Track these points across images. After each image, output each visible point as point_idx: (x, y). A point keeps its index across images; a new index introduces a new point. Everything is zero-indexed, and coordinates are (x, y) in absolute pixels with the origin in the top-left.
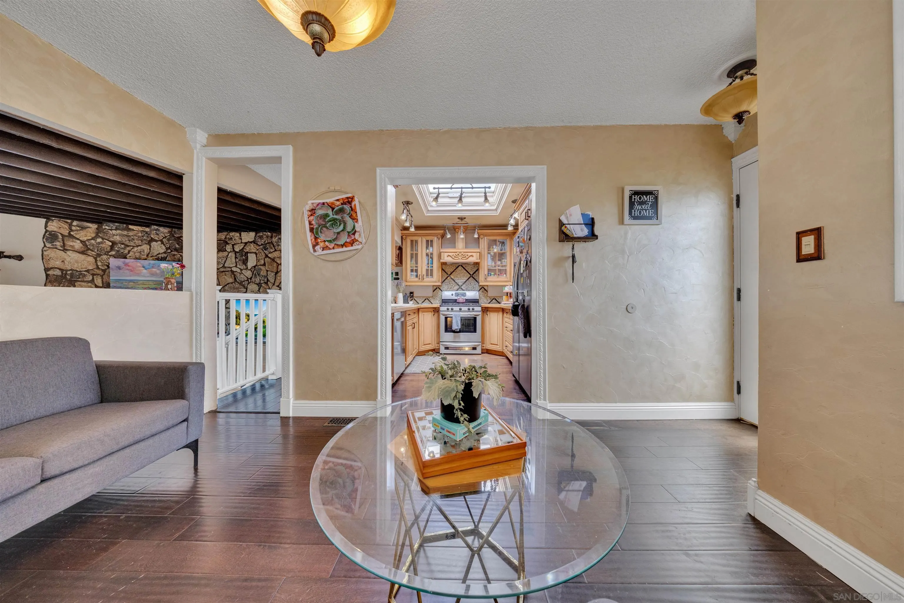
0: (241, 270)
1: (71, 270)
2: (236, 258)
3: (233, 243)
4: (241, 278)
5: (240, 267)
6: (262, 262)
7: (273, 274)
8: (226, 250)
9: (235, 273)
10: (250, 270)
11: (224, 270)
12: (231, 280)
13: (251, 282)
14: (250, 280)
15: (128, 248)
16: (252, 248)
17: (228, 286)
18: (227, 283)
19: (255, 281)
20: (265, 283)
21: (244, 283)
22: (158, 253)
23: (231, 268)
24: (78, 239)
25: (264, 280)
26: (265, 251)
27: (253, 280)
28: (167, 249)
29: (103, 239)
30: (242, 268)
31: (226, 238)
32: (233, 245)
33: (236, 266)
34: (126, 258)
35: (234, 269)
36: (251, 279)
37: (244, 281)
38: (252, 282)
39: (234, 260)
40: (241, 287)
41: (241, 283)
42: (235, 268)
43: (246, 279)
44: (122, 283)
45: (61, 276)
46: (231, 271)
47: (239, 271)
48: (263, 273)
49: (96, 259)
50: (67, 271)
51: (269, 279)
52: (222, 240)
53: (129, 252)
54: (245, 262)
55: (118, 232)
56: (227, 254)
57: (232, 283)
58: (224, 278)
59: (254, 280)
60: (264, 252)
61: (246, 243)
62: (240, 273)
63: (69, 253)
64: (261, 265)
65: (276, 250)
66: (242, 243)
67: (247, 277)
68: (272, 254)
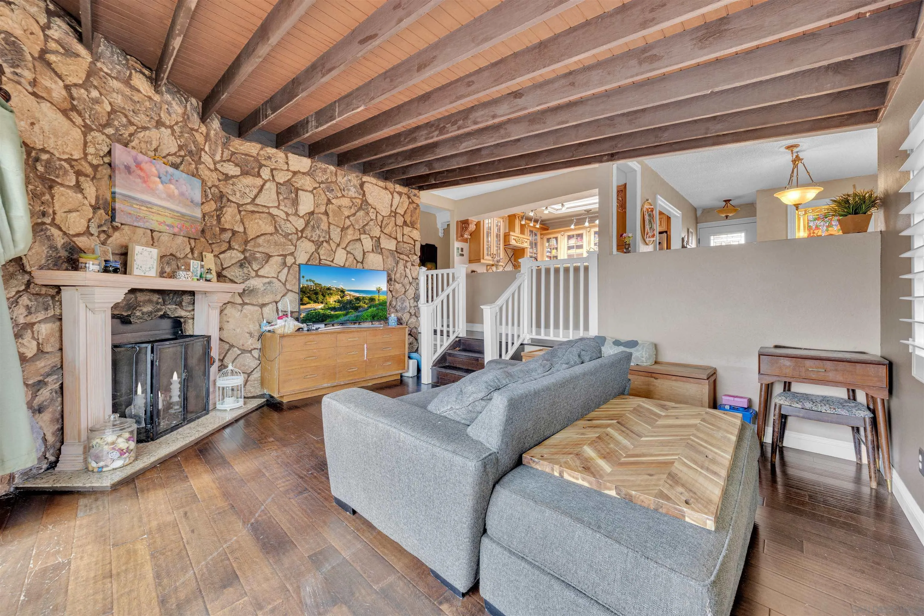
0: (287, 214)
2: (278, 193)
3: (273, 167)
4: (289, 228)
5: (286, 209)
6: (323, 209)
7: (338, 230)
8: (260, 176)
9: (277, 219)
10: (302, 217)
11: (255, 209)
12: (271, 229)
13: (302, 237)
14: (300, 234)
16: (306, 182)
17: (263, 238)
18: (262, 232)
19: (312, 236)
20: (326, 242)
21: (290, 237)
22: (168, 152)
23: (268, 207)
25: (324, 237)
26: (327, 193)
27: (308, 233)
30: (290, 212)
31: (259, 154)
32: (272, 170)
33: (278, 207)
35: (274, 211)
36: (302, 231)
37: (291, 234)
38: (306, 238)
39: (274, 196)
40: (290, 243)
41: (286, 236)
42: (276, 209)
43: (295, 231)
46: (269, 213)
47: (283, 216)
48: (324, 226)
51: (332, 236)
52: (253, 157)
54: (295, 202)
56: (262, 183)
57: (271, 234)
58: (256, 223)
59: (309, 235)
60: (326, 195)
61: (295, 173)
62: (284, 220)
64: (320, 213)
65: (345, 196)
66: (288, 170)
67: (296, 229)
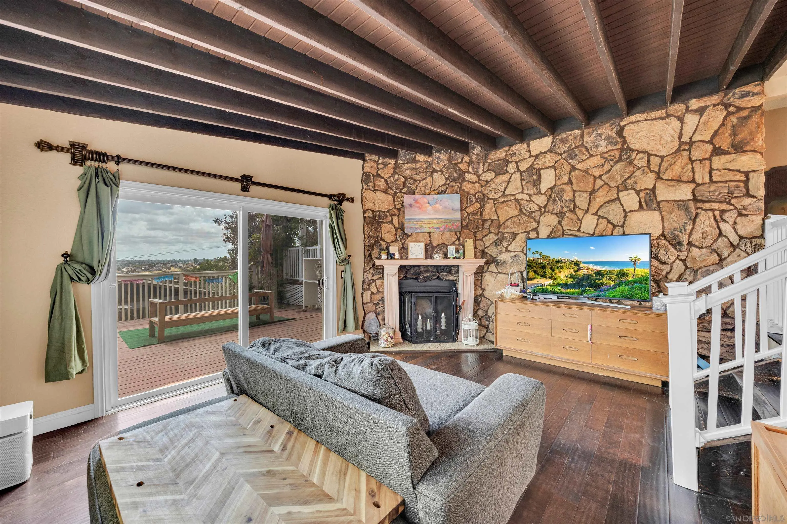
0: (530, 196)
1: (379, 211)
2: (522, 180)
3: (518, 160)
4: (532, 207)
5: (528, 192)
6: (566, 179)
7: (586, 195)
8: (507, 172)
9: (521, 202)
10: (545, 194)
11: (505, 199)
12: (516, 212)
13: (545, 212)
14: (543, 210)
15: (416, 183)
16: (549, 160)
17: (510, 220)
18: (510, 216)
19: (554, 209)
20: (571, 211)
21: (533, 215)
22: (438, 186)
23: (514, 195)
24: (383, 178)
25: (568, 207)
26: (570, 161)
27: (550, 207)
28: (447, 179)
29: (399, 175)
30: (532, 193)
31: (506, 155)
32: (517, 163)
33: (522, 192)
34: (414, 194)
35: (519, 197)
36: (545, 207)
37: (534, 212)
38: (548, 212)
39: (519, 184)
40: (532, 220)
41: (530, 215)
42: (521, 194)
43: (537, 208)
44: (413, 223)
45: (372, 218)
46: (515, 199)
47: (526, 197)
48: (568, 195)
49: (393, 197)
50: (376, 212)
51: (578, 204)
52: (502, 159)
53: (417, 186)
54: (537, 183)
55: (409, 165)
56: (509, 177)
57: (516, 216)
58: (506, 210)
59: (551, 209)
60: (569, 164)
61: (537, 156)
62: (527, 201)
63: (378, 193)
64: (562, 184)
65: (591, 156)
66: (530, 156)
67: (539, 206)
68: (584, 163)
